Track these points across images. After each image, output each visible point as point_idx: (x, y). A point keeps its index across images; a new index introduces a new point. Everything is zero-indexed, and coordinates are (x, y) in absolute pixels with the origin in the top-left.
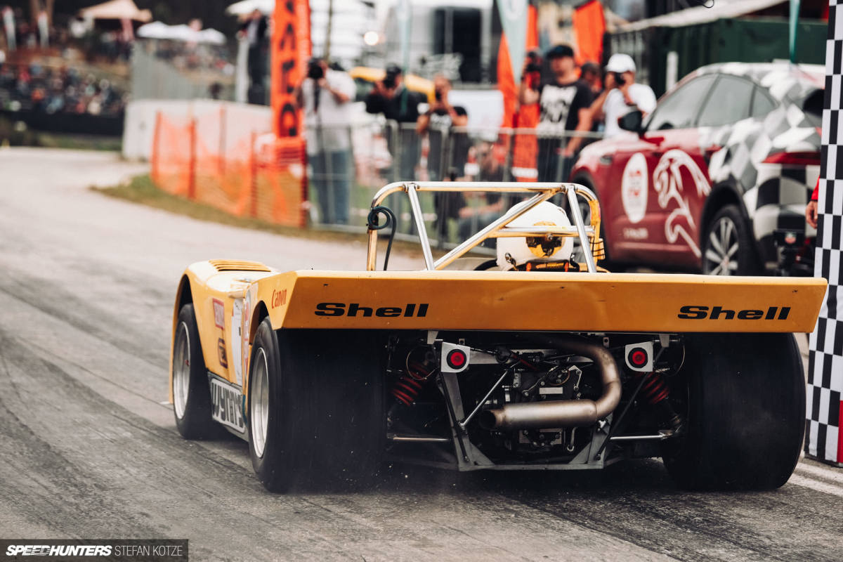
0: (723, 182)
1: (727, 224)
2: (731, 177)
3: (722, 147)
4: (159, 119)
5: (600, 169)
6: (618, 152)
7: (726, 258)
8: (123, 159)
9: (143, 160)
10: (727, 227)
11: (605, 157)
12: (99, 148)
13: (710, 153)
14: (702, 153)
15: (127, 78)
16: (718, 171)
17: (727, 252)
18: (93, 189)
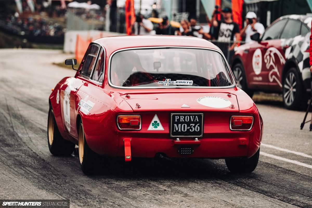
0: (290, 59)
1: (292, 75)
2: (293, 57)
3: (290, 46)
4: (78, 38)
5: (244, 54)
6: (251, 49)
7: (292, 88)
8: (64, 53)
9: (71, 53)
10: (292, 76)
11: (246, 50)
12: (54, 48)
13: (285, 48)
14: (282, 48)
15: (65, 22)
16: (288, 55)
17: (292, 85)
18: (54, 64)
